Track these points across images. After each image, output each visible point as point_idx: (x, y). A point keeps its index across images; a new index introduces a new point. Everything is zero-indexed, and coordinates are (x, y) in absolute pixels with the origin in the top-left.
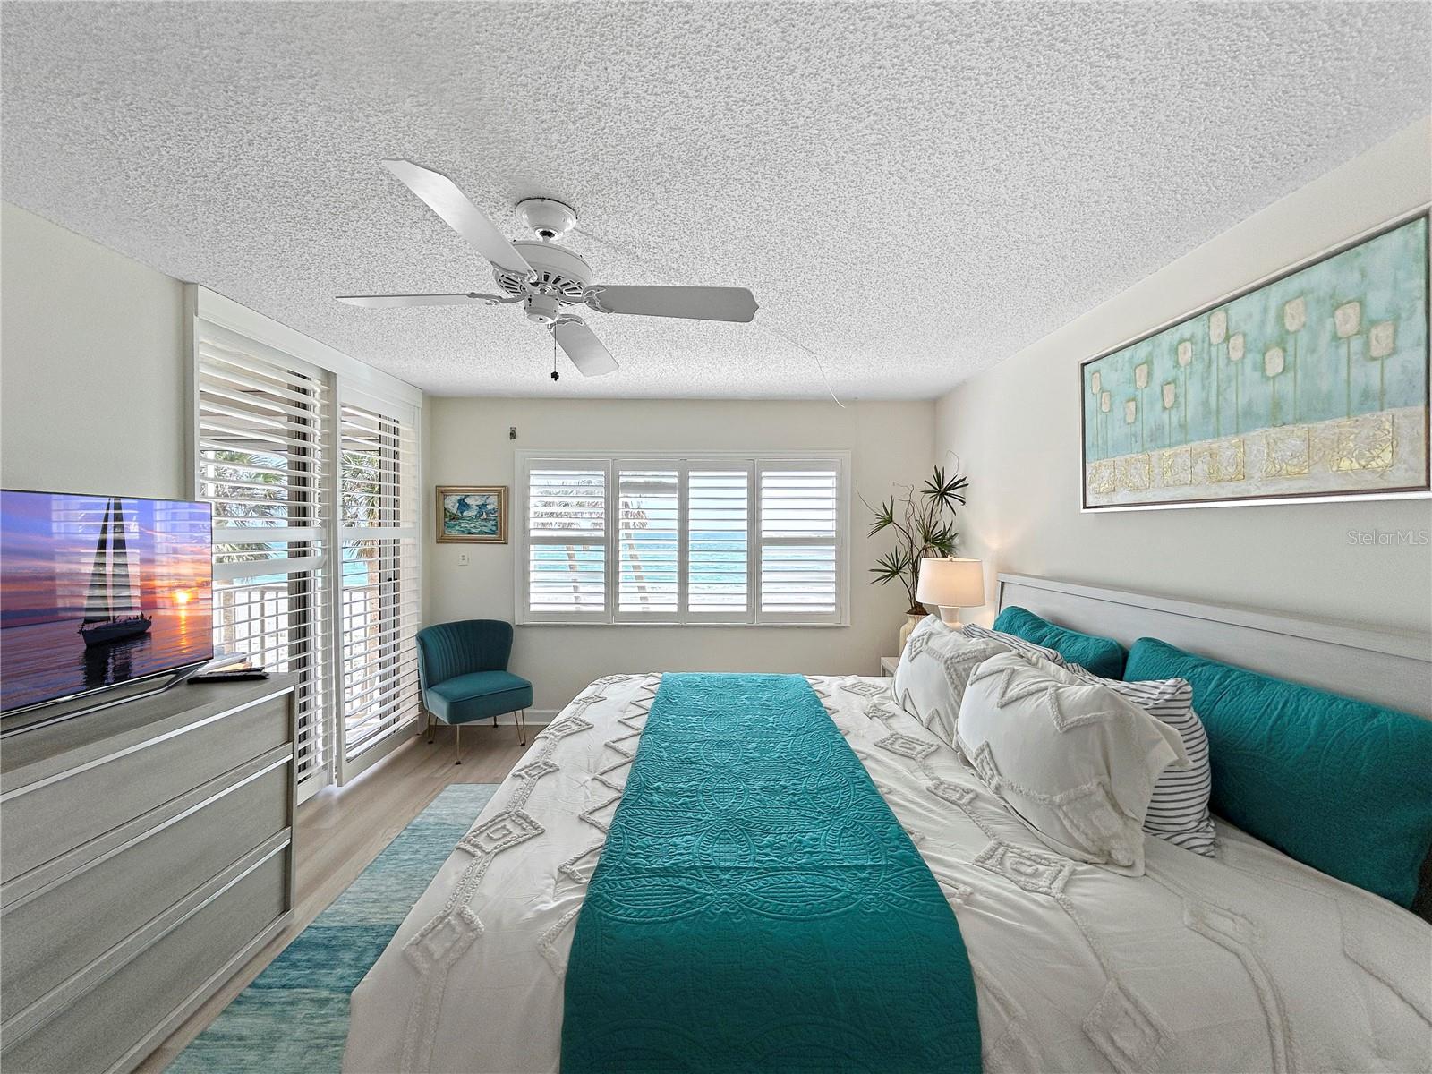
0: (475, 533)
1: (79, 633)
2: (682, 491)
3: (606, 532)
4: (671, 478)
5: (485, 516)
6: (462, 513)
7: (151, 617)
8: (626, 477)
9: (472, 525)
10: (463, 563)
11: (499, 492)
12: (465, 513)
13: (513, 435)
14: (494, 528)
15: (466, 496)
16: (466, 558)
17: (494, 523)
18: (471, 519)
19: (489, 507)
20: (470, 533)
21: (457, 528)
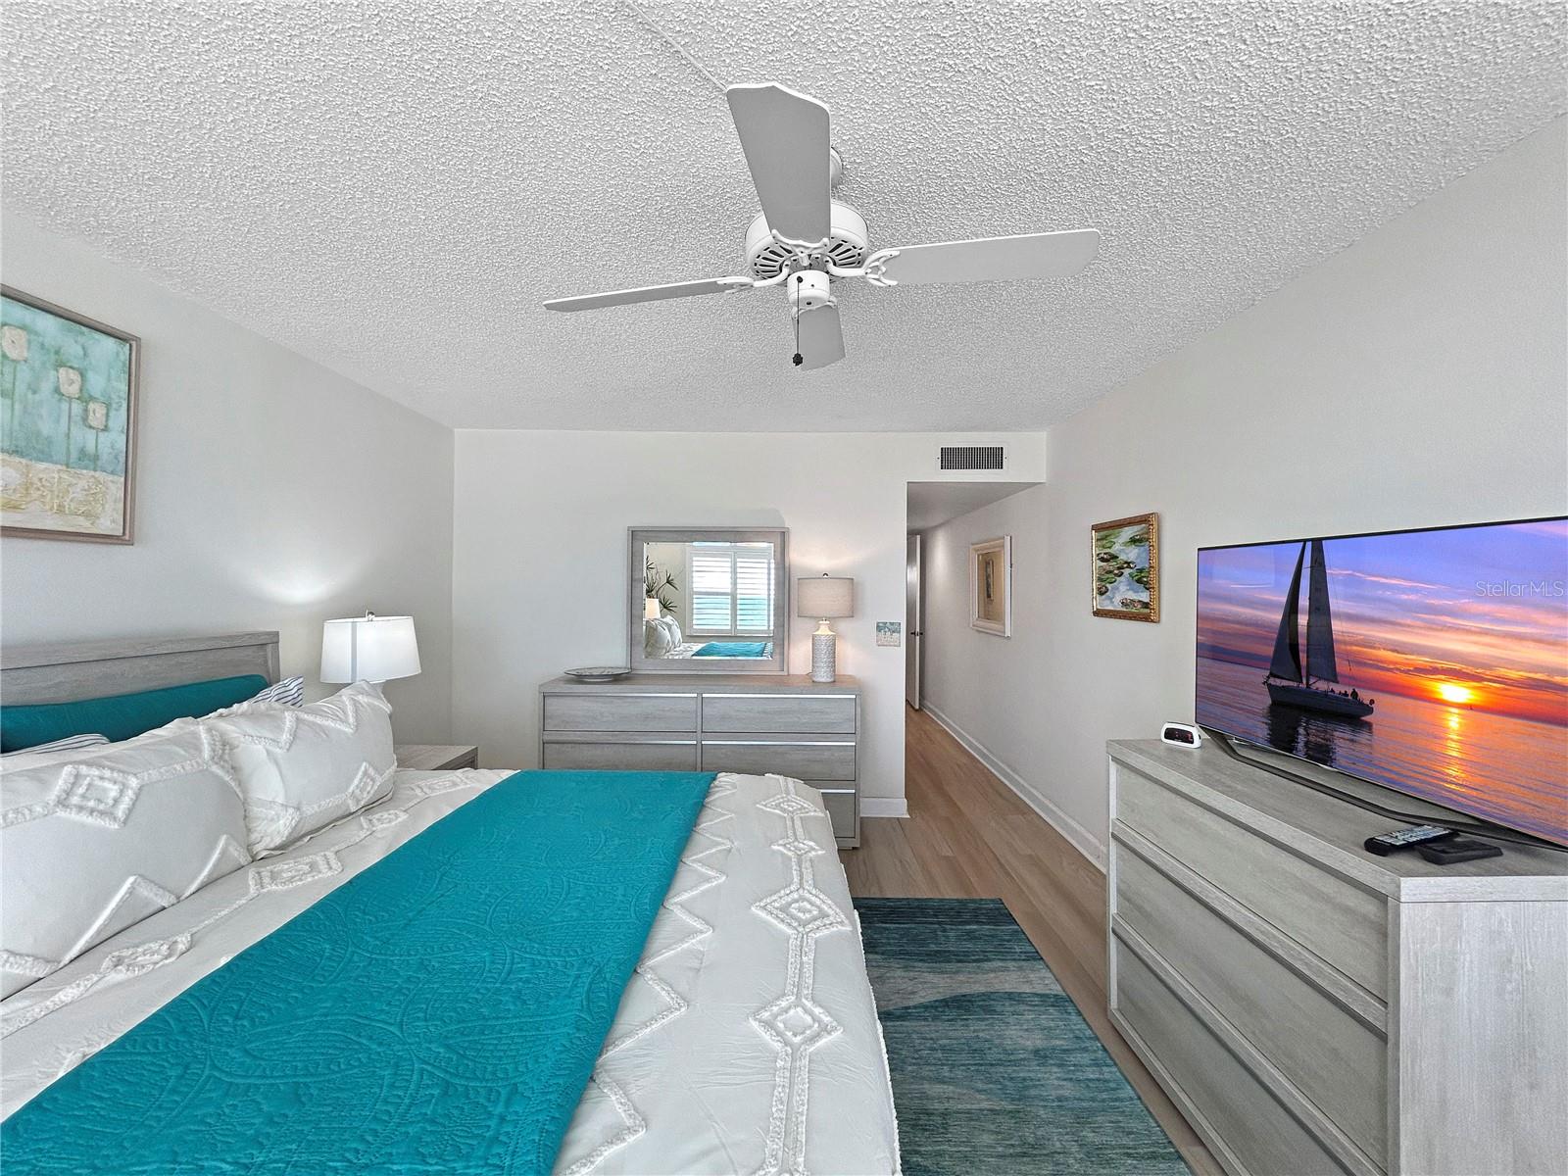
1: (1264, 683)
7: (1372, 702)
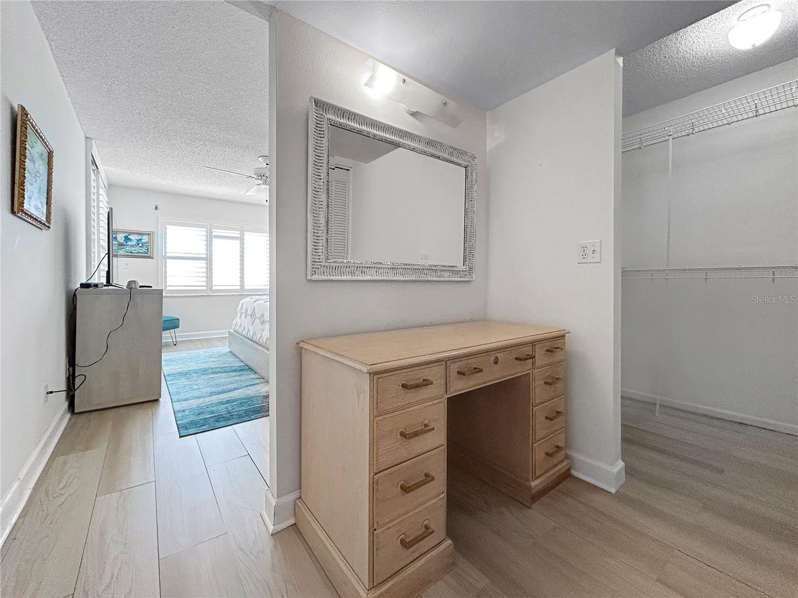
0: (135, 253)
2: (241, 239)
3: (207, 255)
4: (236, 234)
5: (140, 245)
6: (126, 243)
8: (216, 232)
9: (133, 249)
10: (126, 267)
11: (149, 234)
12: (128, 243)
13: (156, 208)
14: (146, 251)
15: (129, 235)
16: (128, 265)
17: (146, 248)
18: (133, 246)
19: (143, 241)
20: (132, 253)
21: (123, 250)
